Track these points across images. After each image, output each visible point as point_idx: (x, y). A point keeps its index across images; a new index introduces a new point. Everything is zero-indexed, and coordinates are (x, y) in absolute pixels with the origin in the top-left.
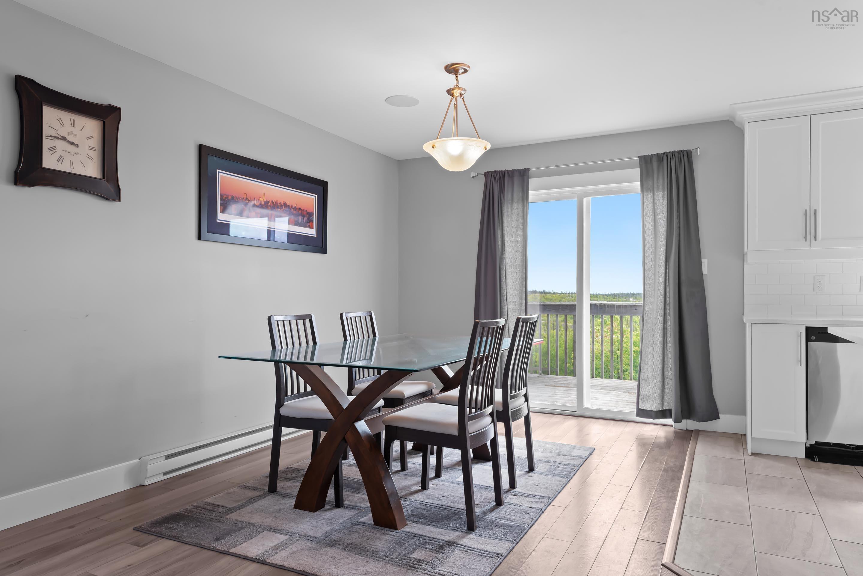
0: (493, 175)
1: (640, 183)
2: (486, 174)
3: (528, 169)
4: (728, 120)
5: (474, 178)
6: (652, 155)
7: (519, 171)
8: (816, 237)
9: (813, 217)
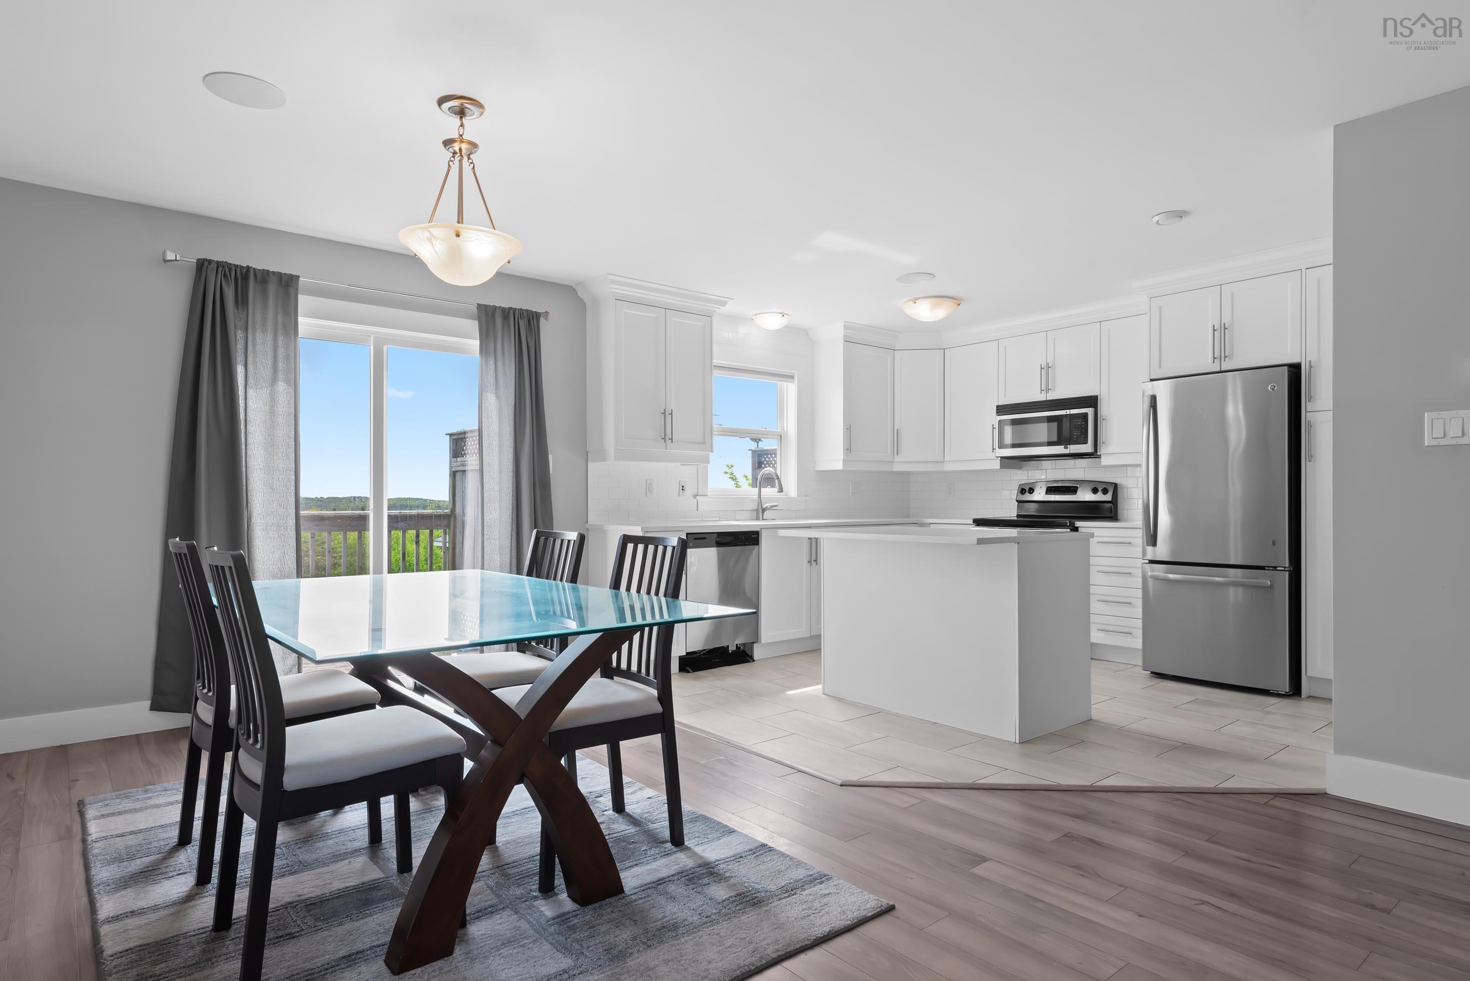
0: (220, 269)
1: (479, 341)
2: (202, 265)
3: (298, 277)
4: (572, 287)
5: (167, 263)
6: (495, 308)
7: (280, 275)
8: (671, 439)
9: (669, 418)
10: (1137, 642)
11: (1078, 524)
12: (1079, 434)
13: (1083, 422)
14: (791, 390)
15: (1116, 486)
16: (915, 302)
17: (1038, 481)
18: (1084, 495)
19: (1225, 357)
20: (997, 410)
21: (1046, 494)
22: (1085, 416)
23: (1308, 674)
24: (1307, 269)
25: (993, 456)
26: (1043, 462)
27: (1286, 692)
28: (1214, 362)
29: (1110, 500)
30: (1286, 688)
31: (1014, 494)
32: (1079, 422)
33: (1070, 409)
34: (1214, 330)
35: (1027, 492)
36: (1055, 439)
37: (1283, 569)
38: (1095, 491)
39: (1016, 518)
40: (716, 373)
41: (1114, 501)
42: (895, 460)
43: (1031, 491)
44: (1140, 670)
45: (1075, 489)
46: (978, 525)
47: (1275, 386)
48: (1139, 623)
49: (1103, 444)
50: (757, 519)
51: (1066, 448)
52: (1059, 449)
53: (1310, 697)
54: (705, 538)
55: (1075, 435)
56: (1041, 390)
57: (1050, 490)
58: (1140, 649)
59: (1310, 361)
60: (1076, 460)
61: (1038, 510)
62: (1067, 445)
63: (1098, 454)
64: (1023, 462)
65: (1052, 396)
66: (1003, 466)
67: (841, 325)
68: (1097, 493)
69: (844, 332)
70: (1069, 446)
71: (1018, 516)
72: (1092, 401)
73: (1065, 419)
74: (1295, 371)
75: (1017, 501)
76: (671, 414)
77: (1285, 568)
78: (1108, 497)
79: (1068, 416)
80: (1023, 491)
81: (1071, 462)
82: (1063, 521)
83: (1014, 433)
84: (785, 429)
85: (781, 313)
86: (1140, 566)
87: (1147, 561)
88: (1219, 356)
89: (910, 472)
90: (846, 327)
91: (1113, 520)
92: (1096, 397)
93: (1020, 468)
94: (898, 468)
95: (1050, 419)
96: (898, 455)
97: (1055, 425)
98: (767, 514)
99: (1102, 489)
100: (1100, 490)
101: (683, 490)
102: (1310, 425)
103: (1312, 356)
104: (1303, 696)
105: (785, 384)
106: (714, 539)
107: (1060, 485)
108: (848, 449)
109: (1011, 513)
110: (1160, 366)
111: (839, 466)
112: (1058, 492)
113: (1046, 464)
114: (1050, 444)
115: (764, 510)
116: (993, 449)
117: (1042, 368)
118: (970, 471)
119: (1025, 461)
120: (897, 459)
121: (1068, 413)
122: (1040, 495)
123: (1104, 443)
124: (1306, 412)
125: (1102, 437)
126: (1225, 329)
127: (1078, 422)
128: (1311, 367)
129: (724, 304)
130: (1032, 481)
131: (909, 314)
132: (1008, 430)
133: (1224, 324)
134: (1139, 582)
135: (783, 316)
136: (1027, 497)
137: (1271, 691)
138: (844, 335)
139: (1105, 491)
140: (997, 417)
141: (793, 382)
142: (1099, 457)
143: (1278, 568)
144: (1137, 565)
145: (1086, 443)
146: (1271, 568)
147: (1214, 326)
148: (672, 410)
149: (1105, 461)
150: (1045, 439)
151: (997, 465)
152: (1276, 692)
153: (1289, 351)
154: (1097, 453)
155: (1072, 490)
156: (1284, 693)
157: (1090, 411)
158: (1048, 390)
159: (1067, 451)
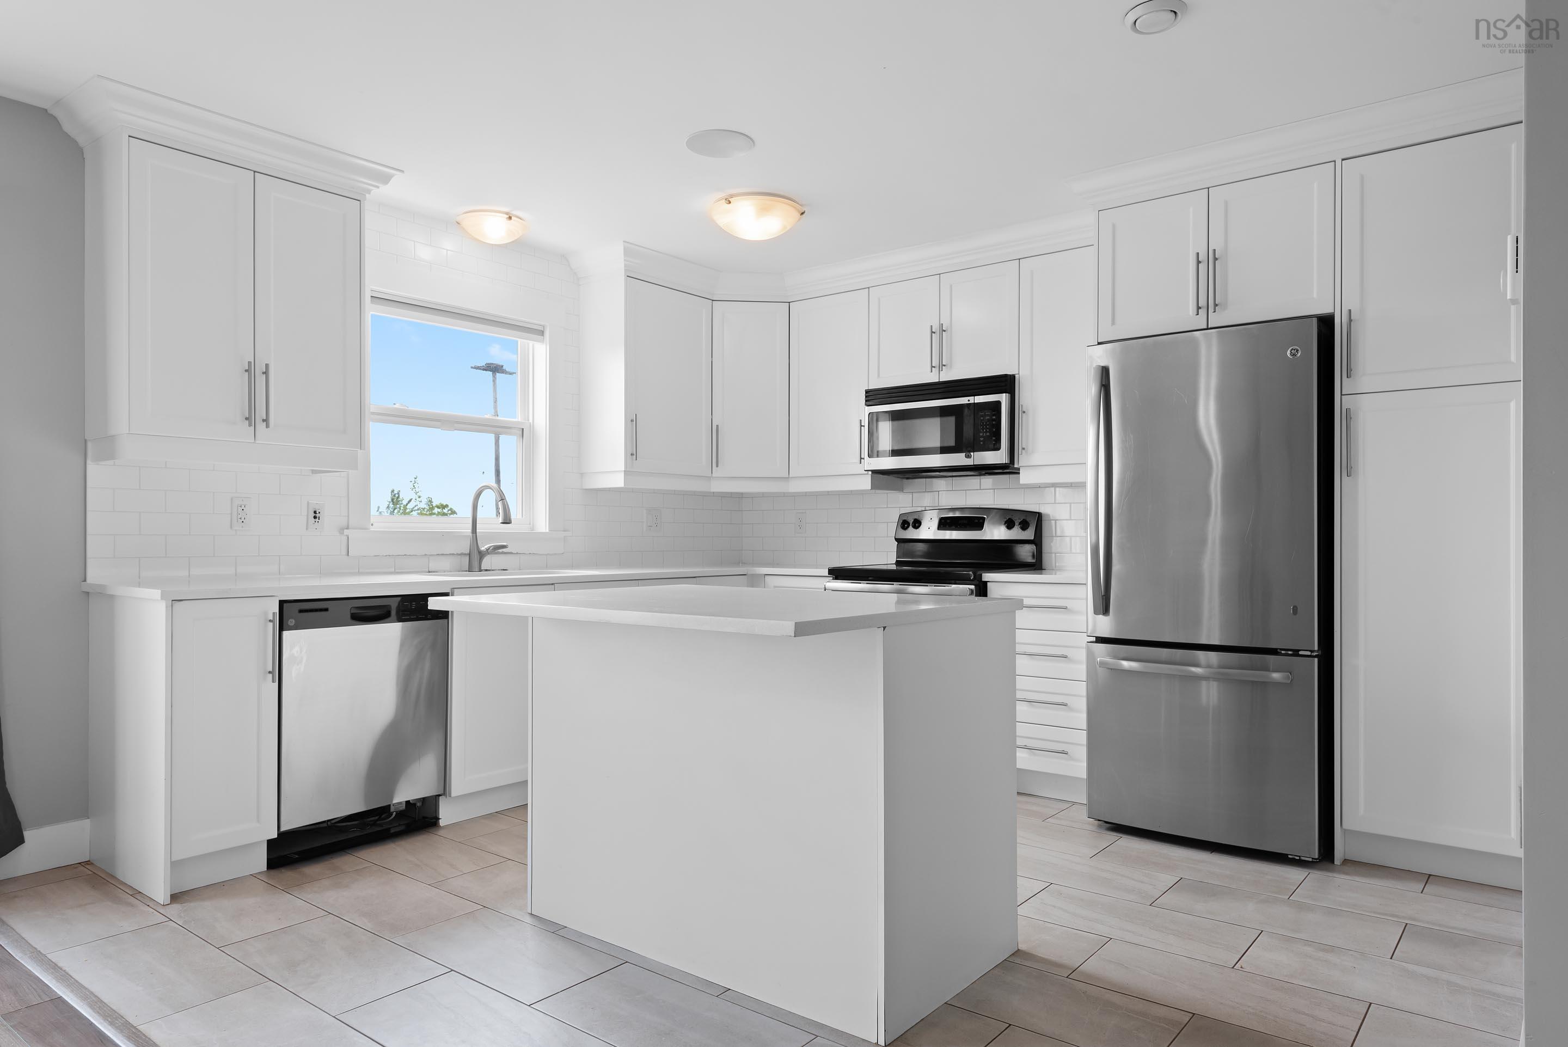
4: (46, 111)
8: (266, 421)
9: (261, 380)
10: (1078, 767)
11: (987, 576)
12: (988, 434)
13: (994, 415)
14: (540, 352)
15: (1039, 517)
16: (730, 202)
17: (927, 508)
18: (995, 532)
19: (1216, 305)
20: (866, 397)
21: (939, 528)
22: (998, 404)
23: (1345, 826)
24: (1343, 160)
25: (860, 469)
26: (934, 480)
27: (1313, 859)
28: (1198, 314)
29: (1032, 538)
30: (1314, 852)
31: (891, 529)
32: (988, 415)
33: (974, 396)
34: (1199, 262)
35: (911, 527)
36: (951, 442)
37: (1309, 653)
38: (1010, 525)
39: (894, 567)
40: (372, 311)
41: (1037, 541)
42: (714, 475)
43: (917, 524)
44: (1082, 814)
45: (981, 521)
46: (837, 578)
47: (1297, 351)
48: (1082, 737)
49: (1023, 451)
50: (470, 570)
51: (968, 457)
52: (958, 459)
53: (1346, 862)
54: (326, 610)
55: (982, 437)
56: (932, 367)
57: (944, 524)
58: (1084, 779)
59: (1350, 311)
60: (982, 477)
61: (927, 555)
62: (970, 452)
63: (1016, 466)
64: (905, 481)
65: (946, 376)
66: (874, 486)
67: (620, 249)
68: (1013, 527)
69: (625, 260)
70: (972, 454)
71: (898, 563)
72: (1006, 383)
73: (966, 411)
74: (1326, 323)
75: (896, 539)
76: (266, 373)
77: (1312, 651)
78: (1029, 534)
79: (972, 407)
80: (904, 525)
81: (974, 482)
82: (965, 572)
83: (894, 432)
84: (531, 421)
85: (507, 213)
86: (1084, 644)
87: (1094, 639)
88: (1205, 304)
89: (742, 494)
90: (627, 252)
91: (1035, 570)
92: (1013, 377)
93: (901, 489)
94: (717, 487)
95: (944, 412)
96: (717, 466)
97: (952, 420)
98: (487, 562)
99: (1020, 521)
100: (1017, 524)
101: (315, 517)
102: (1348, 414)
103: (1351, 302)
104: (1337, 861)
105: (531, 343)
106: (347, 609)
107: (957, 514)
108: (633, 454)
109: (887, 558)
110: (1113, 323)
111: (618, 481)
112: (956, 527)
113: (940, 484)
114: (944, 450)
115: (482, 555)
116: (861, 458)
117: (933, 332)
118: (828, 494)
119: (908, 478)
120: (717, 472)
121: (972, 401)
122: (929, 531)
123: (1024, 449)
124: (1341, 395)
125: (1021, 441)
126: (1215, 259)
127: (985, 415)
128: (1350, 320)
129: (386, 179)
130: (919, 509)
131: (721, 225)
132: (885, 429)
133: (1215, 250)
134: (1081, 670)
135: (510, 218)
136: (911, 534)
137: (1290, 856)
138: (625, 266)
139: (1024, 526)
140: (867, 408)
141: (542, 341)
142: (1017, 472)
143: (1301, 653)
144: (1079, 646)
145: (998, 449)
146: (1290, 652)
147: (1198, 254)
148: (267, 366)
149: (1026, 477)
150: (937, 443)
151: (865, 483)
152: (1298, 858)
153: (1315, 296)
154: (1014, 464)
155: (975, 522)
156: (1310, 860)
157: (1003, 398)
158: (941, 366)
159: (969, 462)
